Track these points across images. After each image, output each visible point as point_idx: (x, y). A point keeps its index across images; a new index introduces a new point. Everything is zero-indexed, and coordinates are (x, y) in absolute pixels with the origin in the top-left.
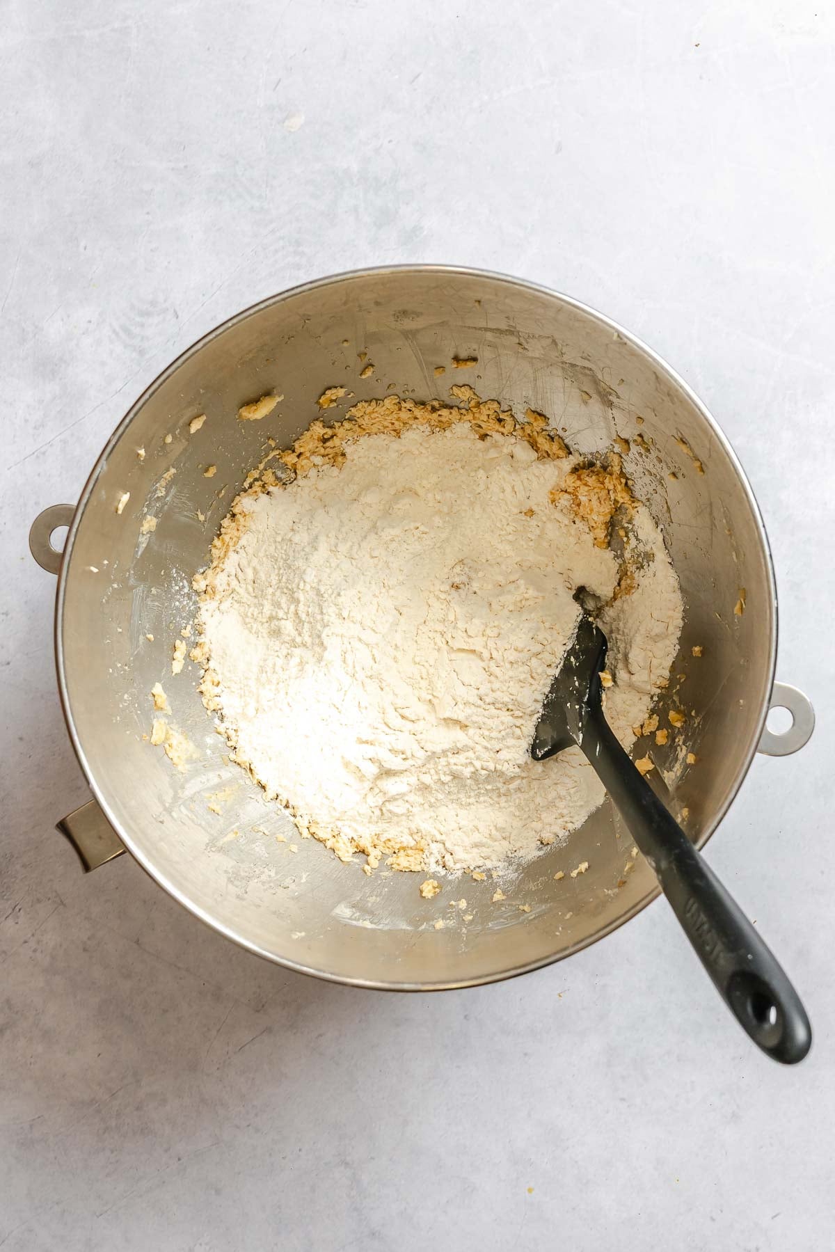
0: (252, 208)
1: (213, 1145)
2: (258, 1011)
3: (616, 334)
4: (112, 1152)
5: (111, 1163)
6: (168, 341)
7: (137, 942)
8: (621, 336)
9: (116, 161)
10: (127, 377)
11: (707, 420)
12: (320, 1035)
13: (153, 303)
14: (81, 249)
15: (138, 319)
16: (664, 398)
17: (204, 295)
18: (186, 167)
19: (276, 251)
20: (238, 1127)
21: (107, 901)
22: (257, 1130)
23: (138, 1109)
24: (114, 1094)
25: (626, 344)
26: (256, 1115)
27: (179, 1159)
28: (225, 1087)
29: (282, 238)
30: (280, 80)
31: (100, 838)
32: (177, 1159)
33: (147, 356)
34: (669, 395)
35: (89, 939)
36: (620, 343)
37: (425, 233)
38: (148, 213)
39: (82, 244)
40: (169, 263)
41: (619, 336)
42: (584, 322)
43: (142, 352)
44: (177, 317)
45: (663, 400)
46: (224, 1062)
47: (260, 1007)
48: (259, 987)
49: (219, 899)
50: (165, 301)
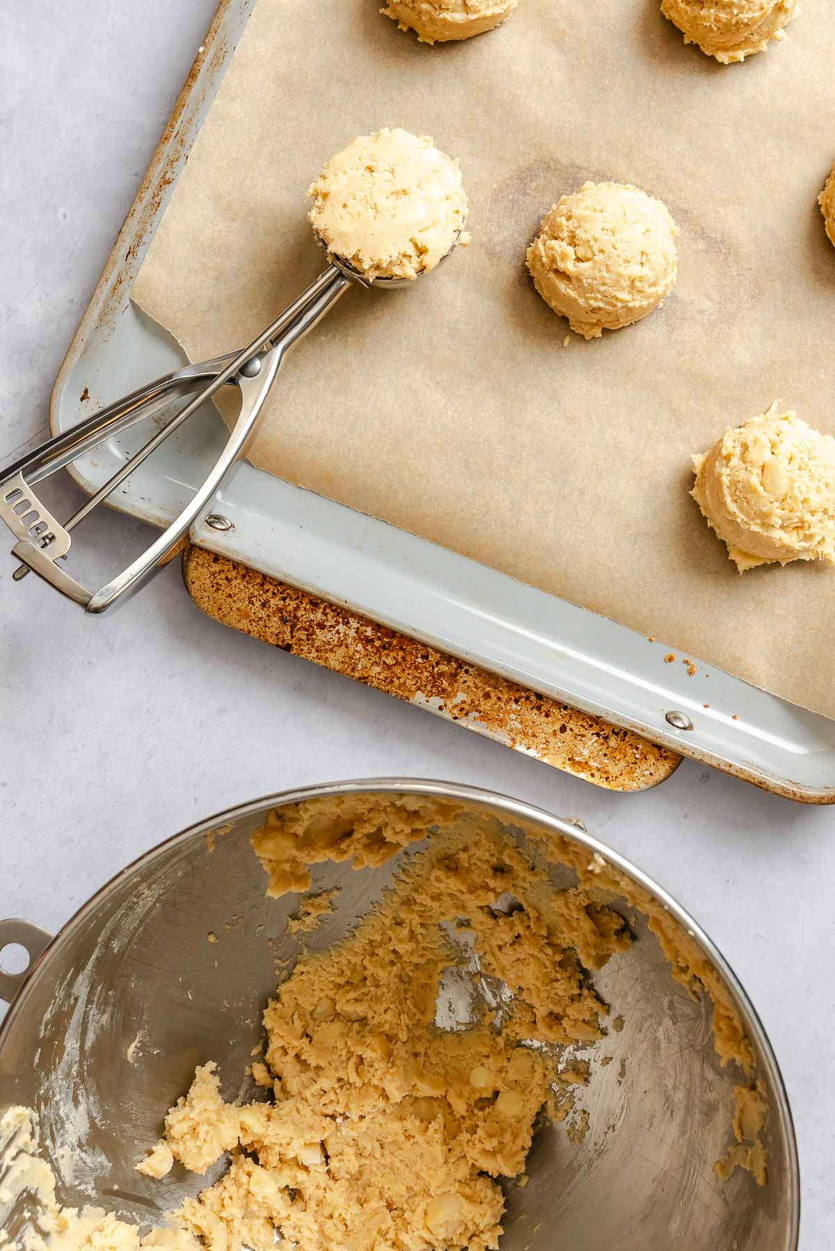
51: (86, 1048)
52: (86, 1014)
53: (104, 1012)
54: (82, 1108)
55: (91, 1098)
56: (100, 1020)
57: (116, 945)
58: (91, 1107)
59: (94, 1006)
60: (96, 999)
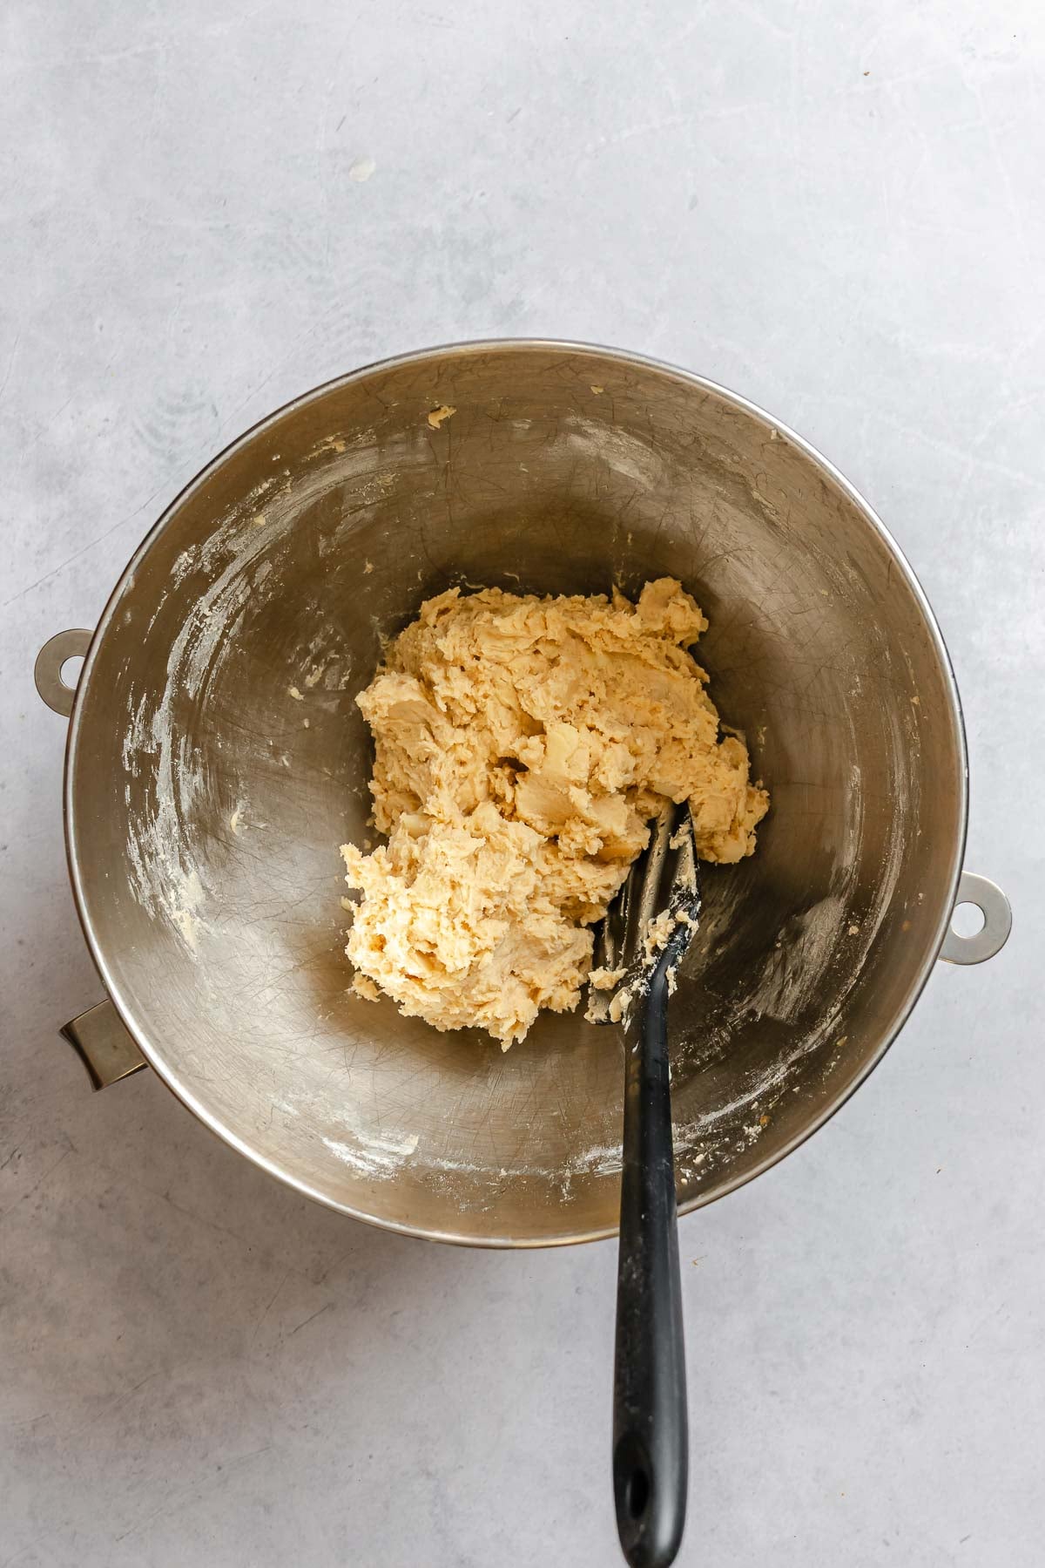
0: (310, 277)
1: (262, 1450)
2: (317, 1283)
3: (774, 432)
4: (136, 1459)
5: (134, 1473)
6: (206, 443)
7: (167, 1197)
8: (781, 434)
9: (140, 219)
10: (153, 489)
11: (886, 541)
12: (395, 1313)
13: (186, 397)
14: (97, 330)
15: (167, 417)
16: (832, 513)
17: (249, 387)
18: (227, 226)
19: (340, 332)
20: (293, 1429)
21: (129, 1145)
22: (317, 1432)
23: (167, 1405)
24: (136, 1388)
25: (786, 444)
26: (316, 1413)
27: (219, 1468)
28: (276, 1378)
29: (348, 315)
30: (344, 118)
31: (115, 1047)
32: (216, 1468)
33: (179, 463)
34: (839, 509)
35: (106, 1192)
36: (779, 443)
37: (526, 309)
38: (179, 284)
39: (97, 324)
40: (206, 346)
41: (778, 434)
42: (736, 415)
43: (172, 458)
44: (216, 415)
45: (831, 516)
46: (276, 1346)
47: (320, 1277)
48: (320, 1253)
49: (262, 1128)
50: (202, 393)
51: (183, 810)
52: (174, 768)
53: (194, 773)
54: (193, 875)
55: (201, 868)
56: (193, 782)
57: (191, 687)
58: (203, 877)
59: (182, 762)
60: (182, 753)
